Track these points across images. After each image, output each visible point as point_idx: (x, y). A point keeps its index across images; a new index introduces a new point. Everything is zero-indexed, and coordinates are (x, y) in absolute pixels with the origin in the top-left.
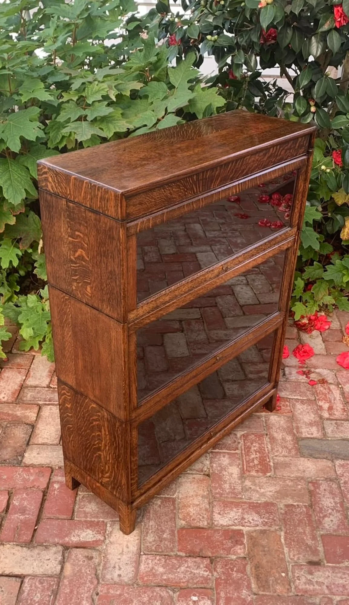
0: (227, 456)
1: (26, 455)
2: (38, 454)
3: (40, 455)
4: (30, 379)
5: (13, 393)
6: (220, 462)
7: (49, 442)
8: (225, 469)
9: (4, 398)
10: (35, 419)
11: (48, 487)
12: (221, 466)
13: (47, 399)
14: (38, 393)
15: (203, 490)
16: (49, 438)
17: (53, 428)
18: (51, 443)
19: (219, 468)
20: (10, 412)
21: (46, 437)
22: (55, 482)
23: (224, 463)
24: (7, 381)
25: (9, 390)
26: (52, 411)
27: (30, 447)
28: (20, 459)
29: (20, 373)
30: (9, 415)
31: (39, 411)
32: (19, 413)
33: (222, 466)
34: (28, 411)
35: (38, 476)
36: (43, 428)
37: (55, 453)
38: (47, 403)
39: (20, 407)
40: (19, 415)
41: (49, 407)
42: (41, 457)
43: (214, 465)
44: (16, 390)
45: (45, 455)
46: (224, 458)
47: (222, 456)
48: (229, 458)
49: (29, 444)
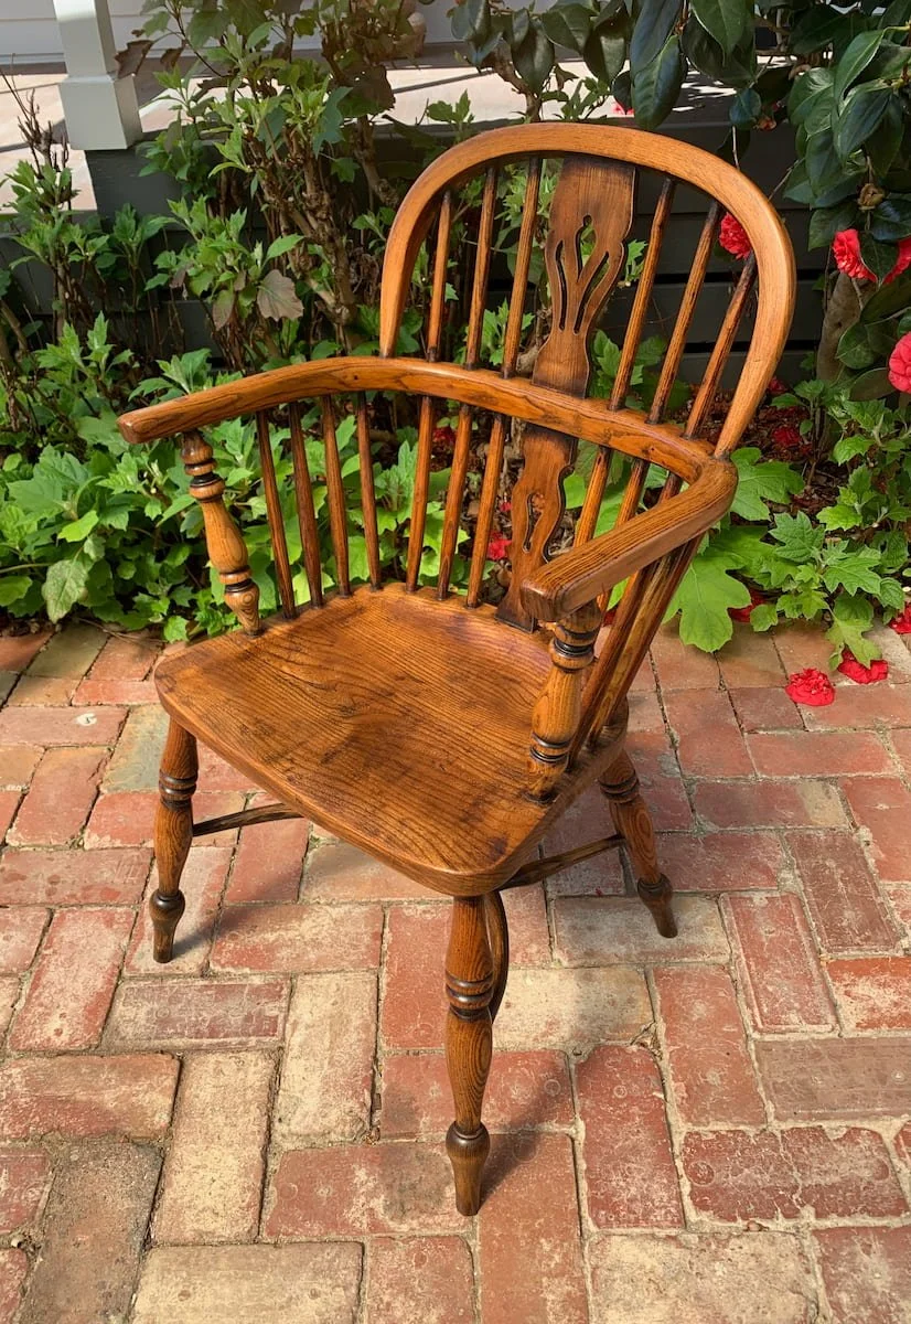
0: (876, 1246)
1: (142, 1304)
2: (185, 1295)
3: (191, 1303)
4: (146, 945)
5: (91, 1011)
6: (859, 1277)
7: (221, 1228)
8: (886, 1314)
9: (59, 1032)
10: (166, 1119)
12: (868, 1303)
13: (204, 1028)
14: (173, 1000)
16: (220, 1207)
17: (231, 1161)
18: (227, 1233)
19: (866, 1313)
20: (81, 1096)
21: (209, 1203)
23: (878, 1284)
24: (71, 960)
25: (76, 998)
26: (222, 1080)
27: (155, 1259)
29: (109, 922)
30: (75, 1108)
31: (179, 1081)
32: (109, 1099)
33: (876, 1298)
34: (144, 1084)
36: (195, 1161)
37: (246, 1286)
38: (205, 1042)
39: (113, 1067)
40: (110, 1106)
41: (212, 1058)
42: (195, 1310)
43: (845, 1298)
44: (99, 995)
45: (209, 1302)
46: (868, 1254)
47: (858, 1248)
48: (889, 1256)
49: (147, 1243)
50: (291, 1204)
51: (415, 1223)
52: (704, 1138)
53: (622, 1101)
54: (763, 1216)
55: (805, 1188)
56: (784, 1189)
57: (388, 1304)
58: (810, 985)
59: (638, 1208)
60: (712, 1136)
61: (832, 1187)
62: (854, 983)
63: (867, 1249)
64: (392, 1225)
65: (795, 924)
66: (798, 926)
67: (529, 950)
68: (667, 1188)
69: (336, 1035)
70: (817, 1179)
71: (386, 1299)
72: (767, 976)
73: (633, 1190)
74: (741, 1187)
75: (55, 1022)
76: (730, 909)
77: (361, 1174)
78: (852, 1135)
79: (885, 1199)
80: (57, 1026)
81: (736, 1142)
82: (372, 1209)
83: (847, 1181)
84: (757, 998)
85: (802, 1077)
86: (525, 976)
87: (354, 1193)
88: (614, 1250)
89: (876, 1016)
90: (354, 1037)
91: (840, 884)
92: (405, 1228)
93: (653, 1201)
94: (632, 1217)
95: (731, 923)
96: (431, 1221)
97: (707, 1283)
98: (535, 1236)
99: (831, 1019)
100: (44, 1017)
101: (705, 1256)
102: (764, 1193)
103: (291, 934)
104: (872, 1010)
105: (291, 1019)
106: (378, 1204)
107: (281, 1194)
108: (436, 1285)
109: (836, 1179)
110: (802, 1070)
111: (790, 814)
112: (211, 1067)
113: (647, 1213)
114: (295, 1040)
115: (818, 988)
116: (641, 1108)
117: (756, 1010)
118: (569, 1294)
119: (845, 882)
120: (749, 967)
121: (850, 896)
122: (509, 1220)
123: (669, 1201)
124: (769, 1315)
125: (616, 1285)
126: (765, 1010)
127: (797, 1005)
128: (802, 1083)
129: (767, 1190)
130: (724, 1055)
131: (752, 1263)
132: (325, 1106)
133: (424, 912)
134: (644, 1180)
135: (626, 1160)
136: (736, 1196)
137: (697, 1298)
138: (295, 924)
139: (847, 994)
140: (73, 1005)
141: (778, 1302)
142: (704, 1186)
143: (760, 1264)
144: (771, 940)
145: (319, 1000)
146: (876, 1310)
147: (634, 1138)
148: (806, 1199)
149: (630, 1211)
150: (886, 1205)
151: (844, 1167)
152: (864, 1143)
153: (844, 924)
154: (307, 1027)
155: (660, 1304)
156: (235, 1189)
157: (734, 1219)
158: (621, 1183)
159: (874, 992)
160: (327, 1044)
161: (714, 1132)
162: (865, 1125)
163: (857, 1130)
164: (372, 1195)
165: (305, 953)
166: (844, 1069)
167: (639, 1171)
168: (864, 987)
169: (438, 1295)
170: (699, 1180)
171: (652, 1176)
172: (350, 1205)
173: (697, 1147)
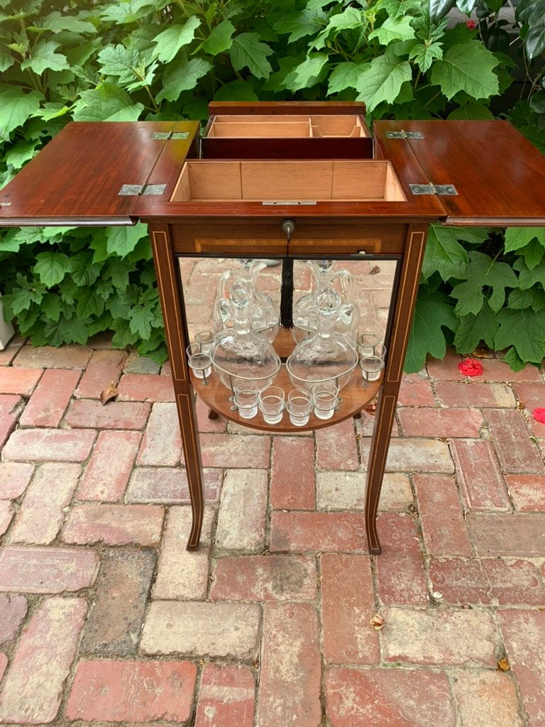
0: (531, 620)
1: (147, 628)
2: (169, 626)
3: (172, 630)
4: (147, 451)
5: (119, 482)
6: (522, 635)
7: (187, 593)
8: (537, 654)
9: (102, 492)
10: (158, 538)
11: (194, 714)
12: (527, 648)
13: (178, 494)
14: (162, 479)
15: (510, 715)
16: (187, 583)
17: (192, 560)
18: (191, 596)
19: (526, 653)
20: (114, 524)
21: (181, 581)
22: (206, 701)
23: (532, 639)
24: (108, 457)
25: (111, 475)
26: (188, 520)
27: (154, 607)
28: (135, 641)
29: (128, 439)
30: (112, 531)
31: (165, 519)
32: (129, 527)
33: (531, 645)
34: (146, 520)
35: (172, 686)
36: (174, 560)
37: (201, 623)
38: (179, 501)
39: (131, 511)
40: (130, 530)
41: (182, 509)
42: (175, 633)
43: (514, 645)
44: (123, 474)
45: (182, 629)
46: (527, 623)
47: (522, 620)
48: (538, 625)
49: (150, 599)
50: (223, 583)
51: (288, 596)
52: (440, 561)
53: (397, 541)
54: (471, 602)
55: (493, 589)
56: (483, 589)
57: (275, 635)
58: (497, 487)
59: (406, 594)
60: (444, 561)
61: (508, 589)
62: (520, 487)
63: (527, 621)
64: (277, 596)
65: (489, 456)
66: (491, 457)
67: (347, 463)
68: (421, 585)
69: (247, 500)
70: (499, 585)
71: (274, 632)
72: (474, 481)
73: (403, 585)
74: (460, 587)
75: (100, 488)
76: (454, 446)
77: (260, 571)
78: (519, 564)
79: (536, 596)
80: (101, 489)
81: (457, 564)
82: (265, 588)
83: (516, 586)
84: (468, 492)
85: (492, 533)
86: (345, 476)
87: (257, 579)
88: (393, 615)
89: (532, 504)
90: (256, 501)
91: (513, 437)
92: (283, 598)
93: (413, 591)
94: (402, 598)
95: (455, 454)
96: (297, 596)
97: (442, 634)
98: (351, 606)
99: (508, 505)
100: (94, 485)
101: (441, 620)
102: (472, 590)
103: (223, 448)
104: (530, 501)
105: (223, 492)
106: (269, 586)
107: (218, 578)
108: (300, 627)
109: (510, 585)
110: (492, 530)
111: (486, 400)
112: (182, 513)
113: (410, 597)
114: (225, 501)
115: (501, 489)
116: (407, 545)
117: (468, 498)
118: (369, 635)
119: (516, 436)
120: (464, 476)
121: (519, 443)
122: (338, 597)
123: (422, 591)
124: (474, 652)
125: (394, 632)
126: (473, 499)
127: (490, 497)
128: (492, 536)
129: (474, 589)
130: (451, 520)
131: (466, 625)
132: (241, 535)
133: (292, 441)
134: (408, 581)
135: (399, 570)
136: (457, 591)
137: (437, 640)
138: (225, 443)
139: (517, 492)
140: (109, 479)
141: (479, 645)
142: (440, 585)
143: (470, 625)
144: (476, 464)
145: (238, 482)
146: (531, 651)
147: (404, 560)
148: (494, 594)
149: (401, 596)
150: (537, 599)
151: (515, 580)
152: (525, 568)
153: (515, 457)
154: (232, 495)
155: (418, 643)
156: (194, 575)
157: (456, 602)
158: (396, 582)
159: (531, 492)
160: (242, 503)
161: (446, 559)
162: (526, 559)
163: (521, 562)
164: (266, 581)
165: (230, 458)
166: (515, 531)
167: (406, 576)
168: (525, 490)
169: (300, 632)
170: (437, 582)
171: (412, 580)
172: (254, 585)
173: (436, 565)
